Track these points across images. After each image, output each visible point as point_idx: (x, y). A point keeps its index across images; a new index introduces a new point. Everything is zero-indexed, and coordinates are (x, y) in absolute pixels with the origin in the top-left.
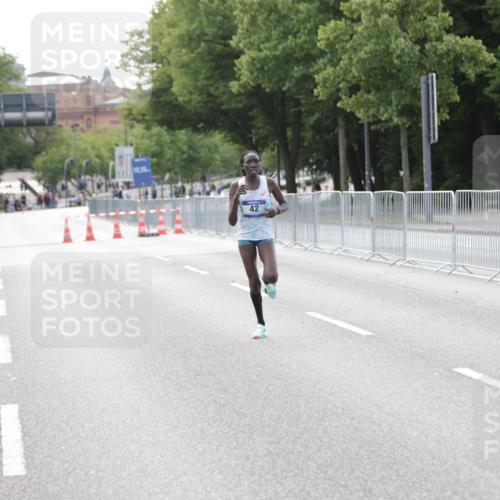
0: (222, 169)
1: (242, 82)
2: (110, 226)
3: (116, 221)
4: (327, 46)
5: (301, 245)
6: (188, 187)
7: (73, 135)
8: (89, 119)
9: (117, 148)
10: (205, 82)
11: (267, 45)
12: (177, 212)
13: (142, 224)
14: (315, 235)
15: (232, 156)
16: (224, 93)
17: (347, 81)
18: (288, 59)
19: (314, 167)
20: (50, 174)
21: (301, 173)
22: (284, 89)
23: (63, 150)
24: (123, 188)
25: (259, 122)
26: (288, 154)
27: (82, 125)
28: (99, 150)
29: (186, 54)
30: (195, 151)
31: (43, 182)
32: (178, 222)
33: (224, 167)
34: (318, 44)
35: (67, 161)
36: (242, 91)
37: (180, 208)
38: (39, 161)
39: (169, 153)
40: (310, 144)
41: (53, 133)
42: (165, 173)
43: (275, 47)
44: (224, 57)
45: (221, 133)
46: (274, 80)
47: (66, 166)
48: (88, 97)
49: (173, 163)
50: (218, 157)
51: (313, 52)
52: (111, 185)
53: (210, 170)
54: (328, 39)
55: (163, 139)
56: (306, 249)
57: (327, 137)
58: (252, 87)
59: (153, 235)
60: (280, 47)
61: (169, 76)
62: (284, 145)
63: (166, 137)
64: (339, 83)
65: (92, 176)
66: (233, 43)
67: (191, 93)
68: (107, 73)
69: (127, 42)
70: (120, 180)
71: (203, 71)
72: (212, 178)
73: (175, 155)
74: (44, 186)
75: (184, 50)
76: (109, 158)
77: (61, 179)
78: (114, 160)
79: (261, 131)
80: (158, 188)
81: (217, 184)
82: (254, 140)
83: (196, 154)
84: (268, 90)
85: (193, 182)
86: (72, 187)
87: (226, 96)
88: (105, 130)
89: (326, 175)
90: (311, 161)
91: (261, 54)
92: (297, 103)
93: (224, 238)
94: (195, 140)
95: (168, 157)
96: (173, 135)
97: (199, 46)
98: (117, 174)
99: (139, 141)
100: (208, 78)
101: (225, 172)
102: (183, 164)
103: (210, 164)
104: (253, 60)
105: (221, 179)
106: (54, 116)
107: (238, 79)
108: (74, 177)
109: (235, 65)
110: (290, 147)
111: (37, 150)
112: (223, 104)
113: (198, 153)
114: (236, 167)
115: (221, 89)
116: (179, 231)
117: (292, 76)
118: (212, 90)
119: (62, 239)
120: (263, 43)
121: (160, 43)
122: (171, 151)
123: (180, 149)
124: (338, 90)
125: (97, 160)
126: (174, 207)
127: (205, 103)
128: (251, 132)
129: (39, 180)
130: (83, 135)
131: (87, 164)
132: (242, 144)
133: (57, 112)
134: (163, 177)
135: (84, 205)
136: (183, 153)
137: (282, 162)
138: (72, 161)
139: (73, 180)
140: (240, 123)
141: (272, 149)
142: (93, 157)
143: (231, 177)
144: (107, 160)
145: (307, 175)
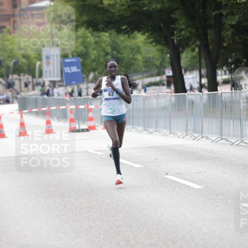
0: (144, 69)
2: (41, 122)
3: (48, 118)
9: (44, 49)
13: (72, 121)
15: (153, 58)
19: (233, 66)
21: (219, 72)
24: (50, 86)
25: (182, 24)
26: (209, 54)
27: (9, 26)
30: (118, 52)
33: (145, 67)
39: (93, 54)
40: (229, 44)
42: (89, 72)
45: (143, 35)
49: (97, 64)
50: (139, 57)
52: (38, 84)
53: (133, 68)
55: (89, 39)
59: (83, 130)
62: (205, 47)
63: (91, 39)
65: (19, 75)
70: (47, 79)
73: (99, 56)
76: (36, 58)
78: (40, 60)
79: (183, 33)
80: (83, 86)
82: (175, 41)
83: (119, 55)
93: (151, 133)
94: (119, 41)
95: (93, 57)
96: (98, 37)
98: (44, 73)
101: (146, 72)
103: (132, 64)
105: (143, 78)
110: (210, 47)
113: (121, 54)
114: (157, 67)
122: (95, 52)
123: (104, 50)
125: (24, 60)
127: (129, 6)
128: (173, 34)
131: (15, 64)
132: (164, 45)
134: (87, 76)
136: (107, 54)
137: (203, 61)
140: (162, 25)
141: (193, 50)
142: (20, 57)
143: (152, 76)
144: (34, 61)
145: (225, 74)
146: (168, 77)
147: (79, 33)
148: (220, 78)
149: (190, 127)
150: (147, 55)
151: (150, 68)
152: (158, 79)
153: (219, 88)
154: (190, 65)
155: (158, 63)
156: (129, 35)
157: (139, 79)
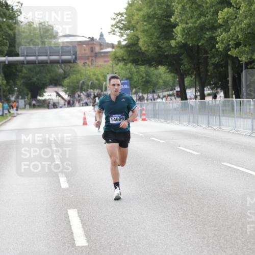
0: (163, 87)
1: (177, 41)
4: (223, 22)
5: (211, 127)
6: (145, 96)
7: (84, 68)
8: (92, 60)
9: (108, 75)
10: (156, 40)
11: (191, 21)
12: (143, 109)
14: (220, 122)
15: (169, 81)
16: (166, 46)
17: (234, 40)
18: (202, 28)
19: (213, 86)
20: (71, 89)
21: (205, 89)
22: (200, 44)
23: (79, 76)
25: (185, 62)
26: (200, 79)
27: (88, 62)
28: (98, 76)
29: (146, 25)
30: (149, 77)
31: (68, 93)
32: (144, 115)
34: (219, 21)
35: (81, 82)
36: (177, 46)
37: (144, 107)
38: (66, 81)
39: (135, 78)
40: (211, 74)
41: (74, 67)
42: (133, 88)
43: (195, 22)
44: (167, 27)
45: (164, 67)
46: (195, 39)
47: (80, 85)
48: (92, 48)
49: (137, 83)
50: (161, 81)
51: (215, 25)
53: (157, 86)
54: (224, 18)
55: (133, 70)
56: (215, 130)
57: (222, 70)
58: (183, 43)
60: (198, 22)
61: (137, 37)
62: (198, 75)
63: (134, 69)
64: (230, 41)
65: (94, 90)
66: (172, 20)
67: (149, 46)
68: (102, 35)
69: (114, 19)
71: (156, 34)
72: (158, 92)
73: (139, 79)
74: (69, 95)
75: (145, 23)
76: (103, 80)
77: (77, 92)
78: (106, 81)
79: (186, 66)
81: (161, 94)
83: (150, 79)
84: (191, 45)
85: (148, 93)
86: (83, 95)
87: (167, 48)
88: (101, 66)
89: (219, 90)
90: (212, 82)
91: (187, 26)
92: (206, 52)
93: (169, 123)
94: (149, 71)
95: (135, 80)
96: (138, 68)
97: (154, 21)
98: (108, 89)
99: (120, 71)
100: (158, 38)
101: (165, 88)
102: (143, 83)
103: (157, 84)
104: (184, 29)
105: (163, 92)
106: (76, 58)
107: (175, 39)
108: (84, 91)
109: (173, 32)
110: (201, 76)
111: (65, 76)
112: (166, 52)
114: (171, 86)
115: (165, 44)
116: (144, 120)
117: (205, 37)
118: (160, 44)
119: (82, 124)
120: (189, 20)
121: (133, 19)
122: (137, 77)
123: (141, 76)
124: (229, 45)
125: (97, 82)
126: (141, 107)
127: (156, 51)
128: (180, 67)
129: (66, 92)
130: (88, 68)
131: (91, 83)
132: (175, 73)
133: (78, 56)
134: (132, 91)
135: (90, 105)
136: (143, 78)
137: (197, 83)
138: (83, 82)
139: (84, 92)
140: (174, 62)
141: (192, 77)
142: (94, 80)
143: (168, 91)
144: (102, 82)
145: (209, 90)
146: (177, 91)
147: (127, 67)
148: (206, 92)
149: (191, 120)
150: (165, 79)
151: (167, 86)
152: (171, 92)
153: (206, 98)
154: (189, 85)
155: (171, 84)
156: (156, 67)
157: (160, 92)
